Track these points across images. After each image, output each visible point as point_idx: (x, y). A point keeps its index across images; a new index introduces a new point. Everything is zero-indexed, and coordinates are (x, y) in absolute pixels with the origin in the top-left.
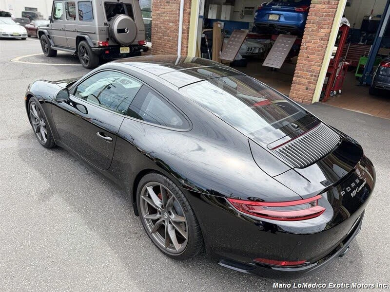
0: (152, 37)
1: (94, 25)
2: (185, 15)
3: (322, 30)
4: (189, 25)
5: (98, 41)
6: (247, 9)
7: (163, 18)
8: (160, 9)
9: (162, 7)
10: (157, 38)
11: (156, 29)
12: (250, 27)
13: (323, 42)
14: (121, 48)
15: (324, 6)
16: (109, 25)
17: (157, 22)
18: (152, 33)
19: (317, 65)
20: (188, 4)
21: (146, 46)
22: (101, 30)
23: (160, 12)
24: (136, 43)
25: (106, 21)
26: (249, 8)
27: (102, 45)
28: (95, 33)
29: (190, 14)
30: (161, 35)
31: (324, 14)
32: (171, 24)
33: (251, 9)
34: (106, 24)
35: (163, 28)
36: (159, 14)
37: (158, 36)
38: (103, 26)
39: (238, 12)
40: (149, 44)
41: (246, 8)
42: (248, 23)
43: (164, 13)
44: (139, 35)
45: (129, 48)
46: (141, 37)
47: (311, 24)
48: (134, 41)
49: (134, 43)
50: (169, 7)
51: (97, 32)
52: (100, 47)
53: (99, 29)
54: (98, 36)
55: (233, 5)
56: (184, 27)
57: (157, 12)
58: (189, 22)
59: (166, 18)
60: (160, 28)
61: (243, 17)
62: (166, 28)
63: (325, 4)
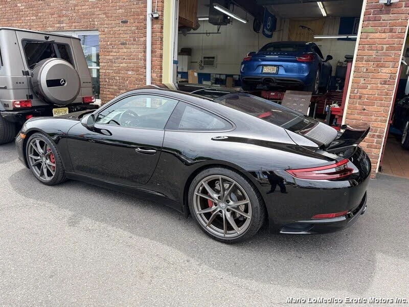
0: (101, 92)
1: (5, 74)
2: (154, 58)
3: (384, 70)
4: (161, 72)
5: (12, 101)
6: (207, 59)
7: (116, 65)
8: (111, 54)
9: (114, 50)
10: (108, 93)
11: (107, 80)
12: (211, 78)
13: (387, 86)
14: (54, 110)
15: (384, 35)
16: (32, 75)
17: (107, 71)
18: (101, 86)
19: (381, 121)
20: (158, 42)
21: (95, 104)
22: (16, 83)
23: (111, 58)
24: (79, 100)
25: (27, 69)
26: (208, 58)
27: (19, 106)
28: (5, 88)
29: (161, 56)
30: (115, 88)
31: (385, 46)
32: (130, 73)
33: (211, 59)
34: (26, 73)
35: (118, 78)
36: (111, 61)
37: (111, 90)
38: (21, 75)
39: (197, 62)
40: (98, 102)
41: (205, 58)
42: (210, 74)
43: (117, 59)
44: (83, 90)
45: (67, 109)
46: (87, 91)
47: (364, 62)
48: (75, 98)
49: (76, 101)
50: (125, 50)
51: (10, 86)
52: (15, 109)
53: (13, 82)
54: (11, 92)
55: (190, 55)
56: (155, 75)
57: (108, 57)
58: (161, 69)
59: (121, 65)
60: (113, 78)
61: (202, 68)
62: (123, 78)
63: (384, 32)
